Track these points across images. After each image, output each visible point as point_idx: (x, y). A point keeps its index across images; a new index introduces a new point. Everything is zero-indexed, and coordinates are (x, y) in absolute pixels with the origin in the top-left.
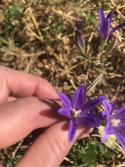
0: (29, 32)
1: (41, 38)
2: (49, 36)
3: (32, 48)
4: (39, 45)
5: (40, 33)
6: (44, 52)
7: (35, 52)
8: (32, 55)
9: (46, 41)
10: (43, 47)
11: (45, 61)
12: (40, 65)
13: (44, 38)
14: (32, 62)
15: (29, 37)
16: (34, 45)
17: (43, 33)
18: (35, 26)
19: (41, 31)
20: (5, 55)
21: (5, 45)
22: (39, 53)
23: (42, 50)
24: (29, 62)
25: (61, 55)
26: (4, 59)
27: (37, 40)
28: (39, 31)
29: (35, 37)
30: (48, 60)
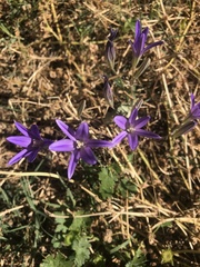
1: (60, 38)
2: (71, 37)
3: (44, 49)
4: (56, 47)
5: (59, 30)
6: (60, 58)
7: (47, 56)
8: (43, 58)
9: (65, 42)
10: (60, 51)
11: (60, 70)
12: (53, 74)
13: (63, 39)
14: (40, 68)
15: (44, 33)
16: (47, 44)
17: (64, 32)
18: (52, 17)
19: (61, 27)
21: (5, 36)
22: (53, 58)
24: (37, 69)
25: (83, 66)
28: (58, 26)
29: (51, 34)
30: (64, 70)
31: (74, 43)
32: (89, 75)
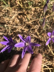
0: (17, 1)
1: (22, 6)
2: (25, 6)
3: (16, 9)
4: (20, 9)
5: (21, 3)
6: (22, 12)
7: (17, 11)
9: (23, 7)
11: (22, 16)
12: (19, 17)
13: (23, 6)
14: (15, 15)
19: (22, 3)
22: (19, 12)
24: (14, 15)
25: (29, 15)
31: (26, 8)
32: (31, 18)
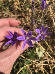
0: (16, 6)
1: (20, 9)
2: (23, 9)
3: (16, 13)
6: (20, 15)
8: (16, 16)
9: (22, 10)
10: (20, 13)
11: (21, 19)
15: (15, 8)
16: (17, 11)
17: (21, 7)
18: (18, 4)
20: (5, 14)
21: (5, 10)
23: (20, 14)
25: (27, 17)
26: (4, 16)
27: (18, 10)
28: (20, 6)
29: (18, 8)
32: (29, 19)
